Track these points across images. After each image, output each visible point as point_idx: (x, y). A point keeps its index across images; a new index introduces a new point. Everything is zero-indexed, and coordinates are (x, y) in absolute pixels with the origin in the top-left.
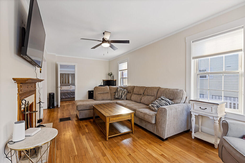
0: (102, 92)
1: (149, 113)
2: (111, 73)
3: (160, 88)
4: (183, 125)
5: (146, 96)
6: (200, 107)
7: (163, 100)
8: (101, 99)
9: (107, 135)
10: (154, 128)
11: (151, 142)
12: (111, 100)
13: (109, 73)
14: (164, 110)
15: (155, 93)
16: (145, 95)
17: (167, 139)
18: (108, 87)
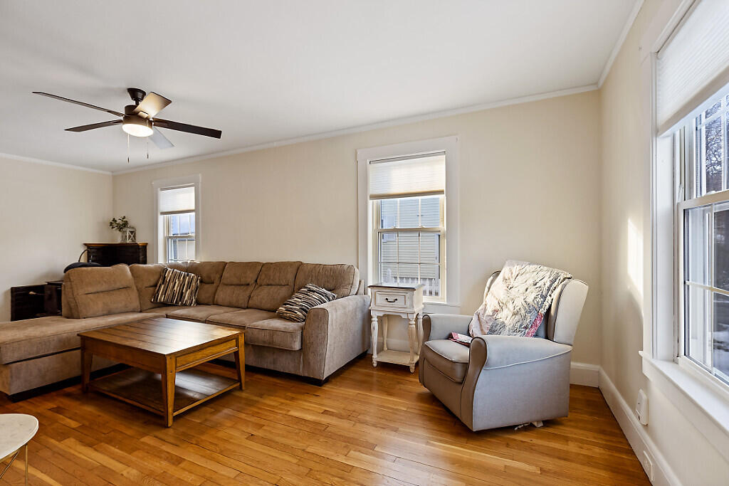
0: (104, 287)
1: (285, 328)
2: (124, 218)
3: (301, 264)
4: (356, 342)
5: (262, 287)
6: (387, 299)
7: (314, 292)
8: (102, 311)
9: (170, 410)
10: (296, 361)
11: (293, 395)
12: (141, 312)
13: (114, 220)
14: (321, 312)
15: (290, 277)
16: (261, 285)
17: (328, 380)
18: (127, 268)
